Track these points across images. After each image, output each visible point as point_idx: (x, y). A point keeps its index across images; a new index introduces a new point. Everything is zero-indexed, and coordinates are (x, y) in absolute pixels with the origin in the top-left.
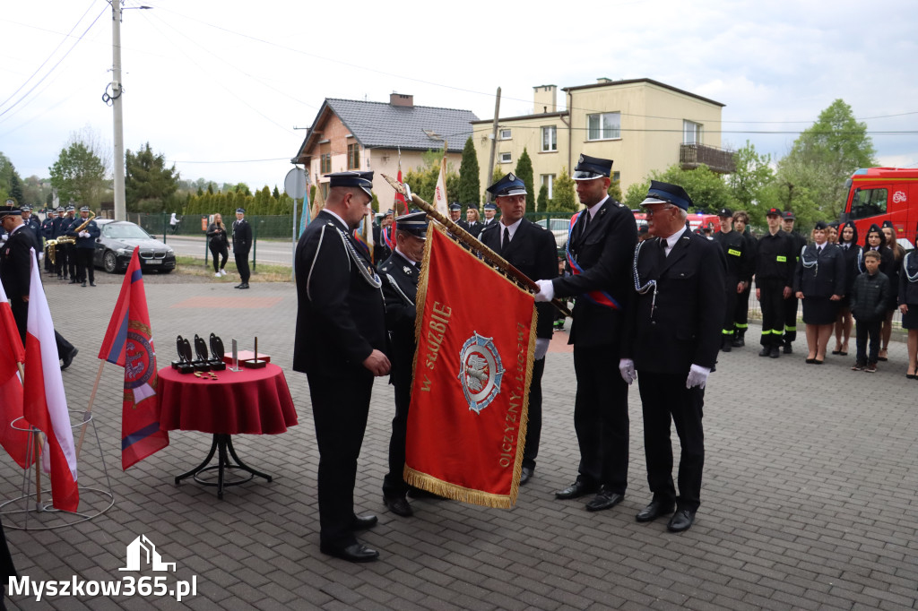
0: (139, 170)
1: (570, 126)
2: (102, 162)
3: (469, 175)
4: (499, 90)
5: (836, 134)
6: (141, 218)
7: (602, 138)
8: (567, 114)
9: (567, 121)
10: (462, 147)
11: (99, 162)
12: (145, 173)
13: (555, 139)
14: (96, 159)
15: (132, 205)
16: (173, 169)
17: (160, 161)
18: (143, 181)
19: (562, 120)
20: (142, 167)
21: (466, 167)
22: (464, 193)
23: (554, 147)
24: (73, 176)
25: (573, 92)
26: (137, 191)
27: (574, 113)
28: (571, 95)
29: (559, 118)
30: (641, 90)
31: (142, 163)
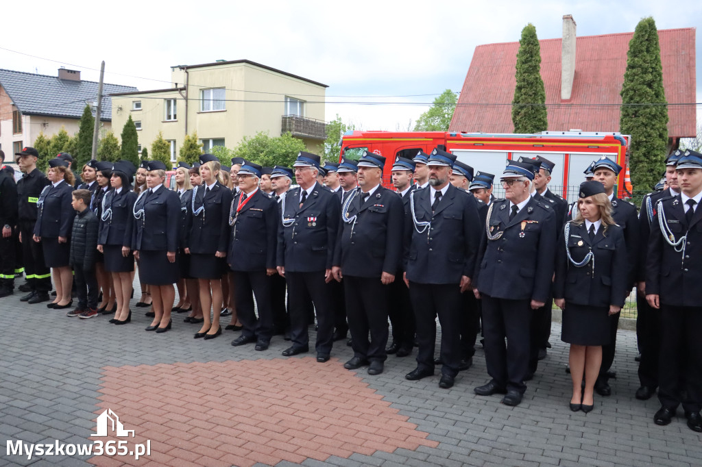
1: (186, 99)
3: (86, 138)
4: (103, 64)
5: (446, 116)
7: (212, 110)
8: (184, 89)
9: (185, 95)
10: (80, 113)
13: (175, 110)
19: (181, 93)
21: (83, 132)
22: (82, 154)
23: (175, 117)
25: (189, 70)
27: (190, 88)
28: (187, 72)
29: (178, 92)
30: (241, 69)
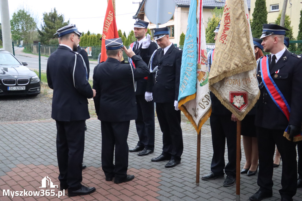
0: (50, 23)
2: (34, 20)
6: (51, 49)
11: (33, 20)
12: (53, 24)
14: (32, 18)
15: (46, 42)
16: (68, 22)
17: (61, 18)
18: (52, 29)
20: (52, 21)
24: (20, 28)
26: (49, 34)
31: (52, 19)
